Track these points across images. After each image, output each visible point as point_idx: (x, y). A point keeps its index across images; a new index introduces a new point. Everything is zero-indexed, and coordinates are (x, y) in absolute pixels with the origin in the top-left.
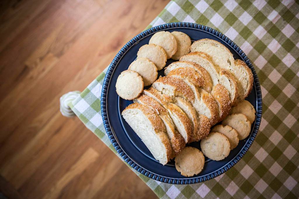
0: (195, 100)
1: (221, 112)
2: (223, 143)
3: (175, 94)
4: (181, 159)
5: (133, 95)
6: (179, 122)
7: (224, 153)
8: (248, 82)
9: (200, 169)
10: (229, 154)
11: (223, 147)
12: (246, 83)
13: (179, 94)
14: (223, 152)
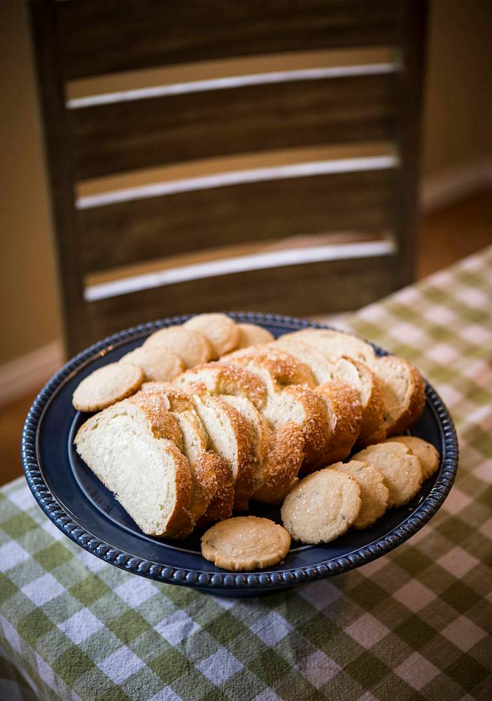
0: (269, 398)
1: (333, 419)
2: (339, 484)
3: (218, 387)
4: (221, 531)
5: (112, 393)
6: (218, 416)
7: (342, 511)
8: (407, 382)
9: (273, 552)
10: (356, 512)
11: (341, 495)
12: (404, 385)
13: (226, 386)
14: (339, 508)
